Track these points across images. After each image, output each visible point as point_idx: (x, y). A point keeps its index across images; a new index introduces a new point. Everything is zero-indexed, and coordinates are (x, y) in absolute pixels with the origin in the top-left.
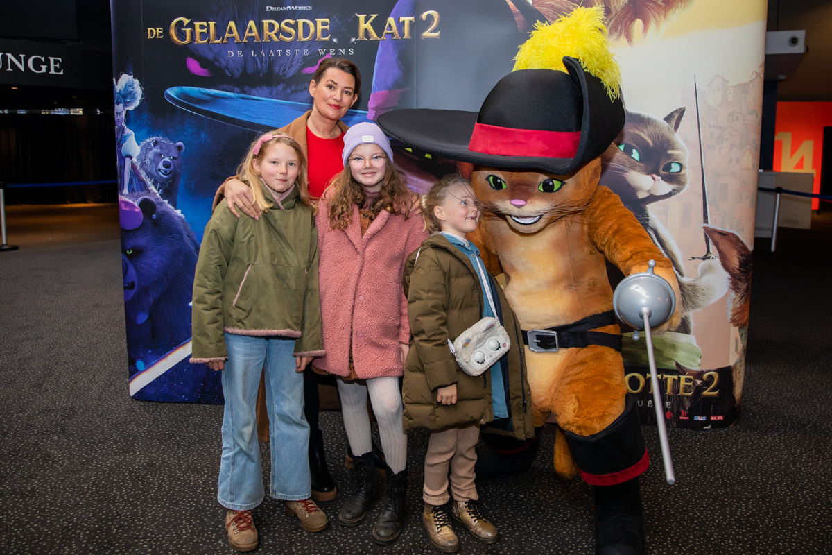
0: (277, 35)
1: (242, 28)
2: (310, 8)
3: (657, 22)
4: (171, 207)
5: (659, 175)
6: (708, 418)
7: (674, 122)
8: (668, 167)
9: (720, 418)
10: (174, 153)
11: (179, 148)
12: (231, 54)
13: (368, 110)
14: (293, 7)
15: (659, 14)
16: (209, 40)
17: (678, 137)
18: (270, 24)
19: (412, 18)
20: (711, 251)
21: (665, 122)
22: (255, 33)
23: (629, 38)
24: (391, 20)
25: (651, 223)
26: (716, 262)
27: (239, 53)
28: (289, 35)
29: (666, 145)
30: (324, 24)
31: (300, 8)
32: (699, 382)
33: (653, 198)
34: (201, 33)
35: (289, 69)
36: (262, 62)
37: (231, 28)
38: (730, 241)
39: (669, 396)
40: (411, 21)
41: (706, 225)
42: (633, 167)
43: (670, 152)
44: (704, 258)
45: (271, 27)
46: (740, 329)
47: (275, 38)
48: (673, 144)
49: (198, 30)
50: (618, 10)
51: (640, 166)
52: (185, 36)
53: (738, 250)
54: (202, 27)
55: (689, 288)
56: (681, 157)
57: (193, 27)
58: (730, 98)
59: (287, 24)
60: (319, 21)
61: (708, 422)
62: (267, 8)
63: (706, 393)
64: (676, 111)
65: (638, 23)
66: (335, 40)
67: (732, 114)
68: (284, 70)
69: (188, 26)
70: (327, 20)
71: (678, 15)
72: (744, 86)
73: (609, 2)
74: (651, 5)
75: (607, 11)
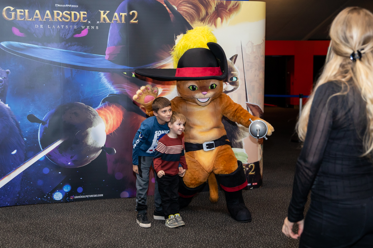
0: (61, 18)
1: (43, 14)
2: (77, 6)
3: (226, 19)
4: (3, 103)
5: (228, 82)
6: (252, 184)
7: (233, 60)
8: (232, 79)
9: (256, 184)
10: (5, 75)
11: (8, 73)
12: (37, 26)
13: (105, 55)
14: (69, 5)
15: (227, 16)
16: (25, 19)
17: (235, 66)
18: (57, 13)
19: (126, 14)
21: (230, 60)
22: (50, 16)
23: (215, 25)
24: (116, 14)
27: (41, 26)
28: (67, 19)
29: (231, 70)
30: (84, 14)
31: (72, 6)
32: (247, 169)
33: (226, 92)
34: (20, 15)
35: (67, 35)
36: (53, 31)
37: (37, 13)
38: (256, 108)
40: (125, 15)
41: (247, 102)
43: (232, 73)
45: (58, 14)
46: (261, 145)
47: (60, 20)
48: (234, 69)
49: (19, 13)
50: (211, 13)
52: (11, 16)
53: (259, 112)
54: (21, 12)
56: (237, 75)
57: (16, 12)
58: (255, 50)
59: (66, 13)
60: (82, 13)
61: (252, 186)
62: (56, 5)
63: (250, 173)
64: (234, 56)
65: (219, 19)
66: (89, 22)
67: (255, 57)
68: (65, 35)
69: (13, 11)
70: (86, 13)
71: (234, 17)
72: (259, 45)
73: (208, 10)
74: (224, 12)
75: (207, 14)
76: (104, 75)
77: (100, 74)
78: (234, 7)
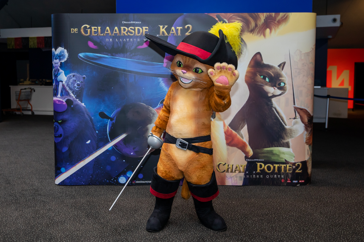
0: (127, 33)
1: (112, 30)
2: (140, 23)
3: (275, 30)
4: (80, 102)
5: (276, 87)
6: (298, 181)
7: (281, 67)
8: (280, 84)
9: (303, 181)
10: (82, 80)
11: (84, 78)
12: (107, 40)
13: (163, 63)
14: (133, 22)
15: (276, 27)
16: (98, 34)
17: (283, 73)
18: (124, 29)
19: (181, 28)
20: (297, 116)
21: (278, 68)
22: (118, 32)
23: (264, 35)
24: (173, 28)
25: (274, 106)
26: (299, 120)
27: (111, 40)
28: (132, 33)
29: (279, 76)
30: (146, 29)
31: (136, 22)
32: (294, 167)
33: (274, 96)
34: (94, 31)
36: (120, 44)
37: (107, 30)
38: (304, 112)
39: (283, 173)
41: (294, 106)
42: (266, 84)
43: (280, 78)
44: (294, 118)
45: (124, 30)
46: (309, 146)
48: (282, 75)
49: (93, 30)
50: (260, 25)
51: (269, 84)
52: (88, 32)
53: (307, 115)
54: (95, 29)
55: (289, 130)
56: (284, 80)
57: (91, 29)
58: (303, 58)
59: (131, 29)
60: (144, 28)
61: (298, 183)
62: (123, 22)
63: (297, 171)
64: (282, 63)
65: (268, 30)
67: (303, 64)
68: (130, 47)
69: (89, 28)
70: (147, 28)
71: (283, 27)
72: (308, 53)
73: (257, 22)
74: (273, 23)
75: (256, 25)
76: (162, 80)
77: (158, 79)
78: (283, 19)
